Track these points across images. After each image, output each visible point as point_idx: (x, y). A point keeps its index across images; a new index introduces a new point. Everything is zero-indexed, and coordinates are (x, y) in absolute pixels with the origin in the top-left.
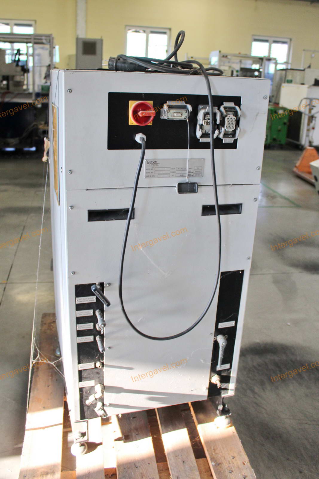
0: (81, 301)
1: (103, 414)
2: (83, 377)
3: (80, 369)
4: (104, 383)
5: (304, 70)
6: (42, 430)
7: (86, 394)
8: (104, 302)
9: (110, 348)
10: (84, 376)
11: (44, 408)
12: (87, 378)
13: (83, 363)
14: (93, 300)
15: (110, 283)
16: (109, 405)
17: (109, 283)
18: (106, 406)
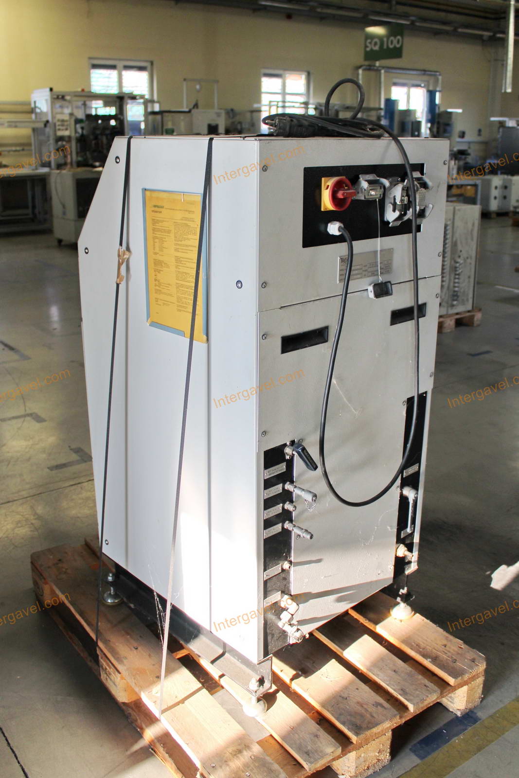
0: (270, 473)
2: (268, 590)
3: (266, 578)
4: (291, 592)
5: (190, 112)
10: (270, 588)
12: (273, 590)
13: (268, 568)
14: (284, 469)
15: (302, 438)
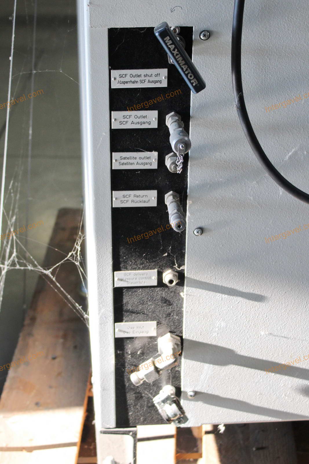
0: (124, 83)
1: (175, 415)
2: (125, 308)
3: (118, 284)
4: (182, 333)
6: (24, 453)
7: (132, 357)
8: (187, 75)
9: (202, 230)
10: (129, 307)
11: (37, 404)
12: (138, 313)
13: (126, 269)
14: (160, 82)
15: (211, 28)
16: (192, 394)
17: (208, 31)
18: (186, 398)
